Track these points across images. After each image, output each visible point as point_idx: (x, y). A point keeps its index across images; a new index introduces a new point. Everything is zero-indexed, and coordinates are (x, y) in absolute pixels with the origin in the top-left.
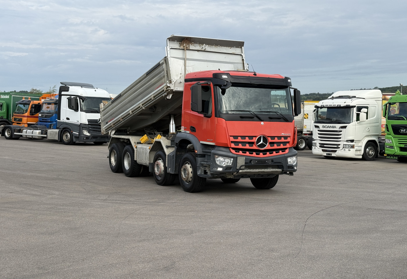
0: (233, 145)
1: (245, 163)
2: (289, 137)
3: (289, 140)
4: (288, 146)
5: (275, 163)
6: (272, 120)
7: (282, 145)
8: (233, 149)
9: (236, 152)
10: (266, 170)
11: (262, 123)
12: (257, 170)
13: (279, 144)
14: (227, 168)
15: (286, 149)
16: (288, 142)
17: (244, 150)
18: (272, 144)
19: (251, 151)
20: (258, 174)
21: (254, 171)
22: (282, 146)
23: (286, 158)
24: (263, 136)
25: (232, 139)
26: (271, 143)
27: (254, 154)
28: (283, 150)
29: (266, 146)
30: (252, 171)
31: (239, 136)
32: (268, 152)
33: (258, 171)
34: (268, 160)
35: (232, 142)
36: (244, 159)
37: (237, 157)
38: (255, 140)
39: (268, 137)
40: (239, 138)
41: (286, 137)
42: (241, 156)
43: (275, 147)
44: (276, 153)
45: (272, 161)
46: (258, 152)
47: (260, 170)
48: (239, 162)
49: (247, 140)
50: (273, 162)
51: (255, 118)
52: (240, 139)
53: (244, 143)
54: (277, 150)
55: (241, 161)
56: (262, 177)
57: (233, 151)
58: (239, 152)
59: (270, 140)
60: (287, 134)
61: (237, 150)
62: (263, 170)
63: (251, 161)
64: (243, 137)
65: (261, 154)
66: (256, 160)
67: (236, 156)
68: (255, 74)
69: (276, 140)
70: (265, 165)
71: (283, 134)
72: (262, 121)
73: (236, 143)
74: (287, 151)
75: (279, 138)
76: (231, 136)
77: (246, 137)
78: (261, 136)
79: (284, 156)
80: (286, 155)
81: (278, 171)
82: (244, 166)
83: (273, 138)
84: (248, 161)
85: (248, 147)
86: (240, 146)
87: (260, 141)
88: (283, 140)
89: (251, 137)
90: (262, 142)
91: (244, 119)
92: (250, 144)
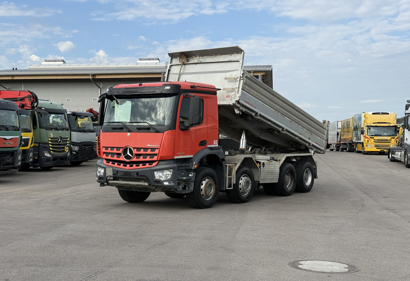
0: (104, 156)
1: (113, 174)
2: (158, 149)
3: (157, 152)
4: (155, 158)
5: (141, 176)
6: (140, 130)
7: (148, 157)
8: (105, 159)
9: (107, 162)
10: (131, 183)
11: (129, 134)
13: (145, 155)
14: (101, 178)
15: (155, 161)
16: (156, 155)
17: (114, 161)
18: (138, 155)
19: (120, 162)
21: (120, 183)
22: (148, 159)
23: (152, 172)
24: (129, 148)
25: (104, 150)
27: (122, 165)
28: (151, 162)
29: (133, 157)
30: (118, 183)
32: (135, 165)
33: (124, 183)
34: (133, 172)
35: (104, 153)
36: (112, 170)
37: (106, 168)
38: (121, 151)
39: (134, 148)
40: (109, 149)
41: (153, 149)
42: (110, 167)
43: (141, 159)
44: (143, 165)
45: (137, 174)
46: (125, 163)
47: (126, 182)
48: (108, 173)
49: (115, 151)
53: (113, 154)
54: (144, 163)
55: (110, 173)
57: (105, 162)
58: (109, 163)
59: (135, 152)
60: (154, 146)
61: (108, 160)
62: (128, 183)
63: (118, 172)
64: (112, 148)
65: (128, 165)
66: (122, 172)
67: (105, 166)
69: (142, 152)
70: (131, 177)
71: (149, 145)
72: (130, 131)
73: (107, 154)
74: (154, 164)
75: (146, 149)
76: (103, 147)
77: (114, 149)
78: (127, 148)
79: (149, 169)
80: (152, 168)
83: (139, 149)
84: (115, 173)
86: (110, 157)
88: (149, 152)
89: (118, 148)
90: (128, 153)
91: (114, 130)
92: (118, 156)
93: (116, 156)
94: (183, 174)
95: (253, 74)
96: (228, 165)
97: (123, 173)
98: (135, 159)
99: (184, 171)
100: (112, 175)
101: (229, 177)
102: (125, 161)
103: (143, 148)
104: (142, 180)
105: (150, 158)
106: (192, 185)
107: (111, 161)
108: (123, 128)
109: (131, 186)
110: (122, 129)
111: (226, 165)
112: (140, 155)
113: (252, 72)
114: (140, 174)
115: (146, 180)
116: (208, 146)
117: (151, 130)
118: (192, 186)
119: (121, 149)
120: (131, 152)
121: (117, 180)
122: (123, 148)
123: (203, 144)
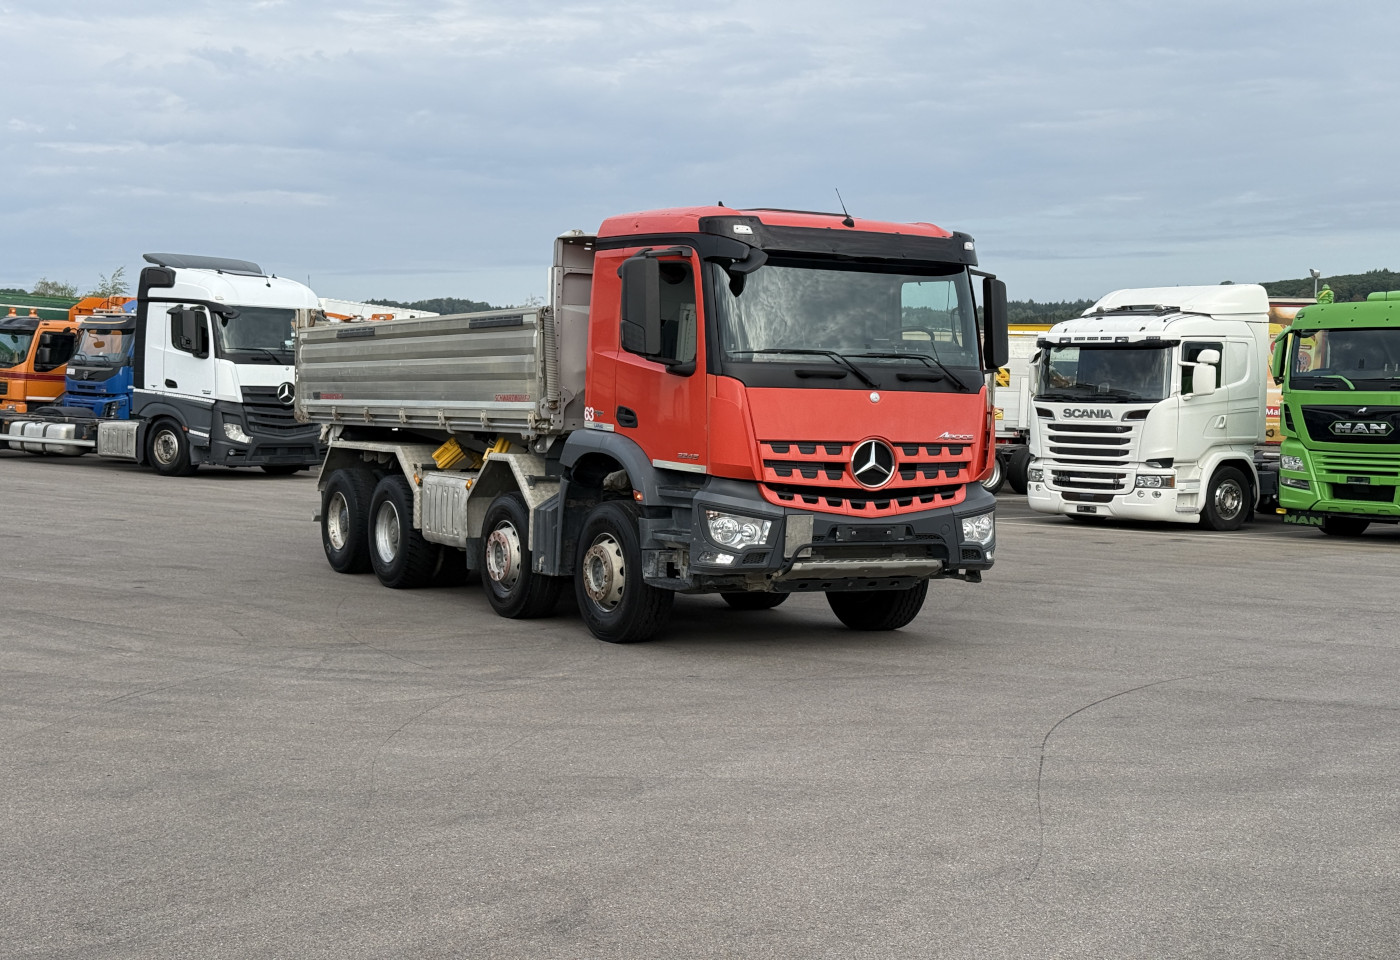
0: (771, 475)
1: (814, 538)
2: (969, 445)
3: (967, 455)
4: (964, 476)
5: (919, 537)
6: (908, 384)
7: (942, 473)
8: (772, 486)
9: (781, 497)
10: (886, 563)
11: (874, 396)
12: (856, 564)
13: (931, 469)
14: (751, 554)
15: (957, 487)
16: (965, 465)
17: (811, 493)
18: (907, 469)
19: (835, 495)
20: (859, 578)
21: (843, 567)
22: (943, 479)
23: (956, 521)
24: (876, 444)
25: (767, 452)
26: (904, 467)
27: (846, 506)
28: (948, 491)
29: (887, 476)
30: (836, 567)
31: (793, 442)
32: (896, 500)
33: (858, 567)
34: (893, 526)
35: (768, 463)
36: (812, 523)
37: (784, 518)
38: (849, 455)
39: (896, 444)
40: (794, 448)
41: (956, 447)
42: (797, 512)
43: (920, 480)
44: (923, 501)
45: (909, 531)
46: (858, 497)
47: (866, 563)
48: (793, 535)
49: (821, 454)
50: (911, 534)
51: (851, 378)
52: (794, 454)
53: (809, 467)
54: (926, 493)
55: (799, 532)
56: (872, 589)
57: (773, 496)
58: (791, 498)
59: (901, 456)
60: (961, 436)
61: (786, 490)
62: (876, 563)
63: (834, 531)
64: (808, 445)
65: (870, 505)
66: (850, 527)
67: (780, 512)
68: (849, 223)
69: (923, 456)
70: (884, 544)
71: (947, 435)
72: (872, 387)
73: (783, 467)
74: (960, 495)
75: (935, 447)
76: (763, 442)
77: (818, 447)
78: (870, 444)
79: (948, 512)
80: (956, 511)
81: (928, 565)
82: (810, 549)
83: (911, 447)
84: (825, 532)
85: (822, 479)
86: (797, 478)
87: (867, 460)
88: (946, 456)
89: (834, 446)
90: (872, 463)
91: (806, 381)
92: (830, 472)
97: (854, 533)
102: (863, 489)
103: (925, 444)
105: (947, 475)
110: (838, 376)
114: (917, 531)
117: (944, 383)
119: (847, 450)
120: (884, 458)
122: (853, 443)
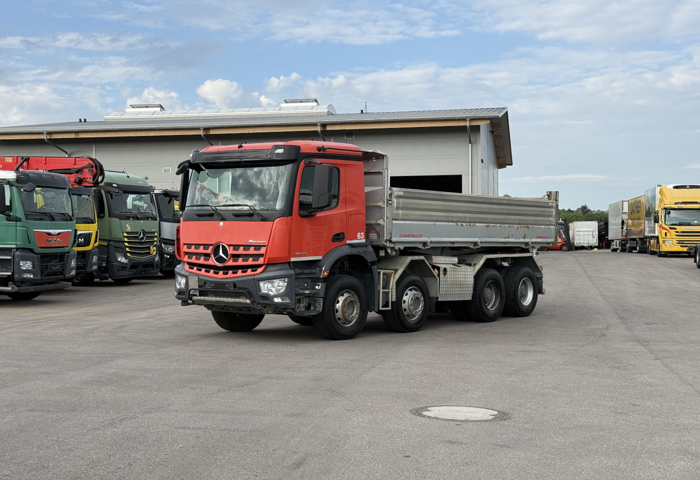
0: (186, 259)
1: (199, 286)
2: (264, 246)
3: (263, 250)
4: (261, 261)
5: (240, 288)
6: (238, 218)
8: (187, 263)
10: (226, 300)
11: (222, 223)
13: (246, 257)
14: (180, 292)
15: (260, 266)
16: (262, 255)
17: (200, 266)
18: (235, 257)
19: (208, 267)
21: (210, 300)
22: (250, 262)
23: (256, 282)
24: (222, 245)
25: (185, 249)
27: (212, 273)
28: (254, 267)
29: (227, 260)
31: (193, 245)
32: (231, 271)
34: (228, 283)
35: (185, 253)
36: (197, 279)
37: (188, 277)
38: (209, 251)
39: (230, 245)
40: (193, 247)
41: (258, 247)
42: (194, 275)
43: (240, 262)
44: (242, 272)
45: (235, 286)
46: (216, 269)
47: (218, 299)
48: (191, 284)
49: (202, 250)
52: (193, 249)
53: (198, 255)
54: (244, 268)
55: (194, 284)
57: (187, 267)
58: (194, 269)
59: (230, 251)
60: (258, 242)
61: (191, 265)
62: (222, 299)
63: (206, 283)
64: (197, 246)
65: (221, 272)
66: (211, 282)
67: (188, 274)
69: (241, 251)
71: (251, 241)
72: (223, 219)
73: (191, 255)
74: (259, 270)
75: (247, 247)
76: (184, 244)
77: (201, 246)
78: (220, 245)
79: (252, 277)
80: (256, 277)
82: (198, 291)
83: (236, 247)
84: (202, 284)
85: (202, 260)
86: (194, 260)
88: (252, 251)
89: (206, 246)
90: (221, 254)
91: (201, 218)
92: (206, 257)
93: (202, 258)
94: (306, 285)
95: (469, 123)
96: (382, 272)
97: (213, 285)
98: (230, 263)
99: (307, 280)
100: (197, 287)
101: (384, 290)
102: (216, 266)
103: (242, 246)
104: (243, 295)
105: (253, 260)
106: (320, 303)
107: (196, 266)
108: (213, 214)
109: (227, 305)
110: (211, 215)
111: (379, 273)
112: (238, 256)
113: (468, 119)
114: (238, 286)
115: (249, 295)
116: (348, 242)
117: (255, 217)
118: (320, 305)
119: (211, 248)
120: (225, 252)
121: (204, 296)
122: (212, 245)
123: (339, 239)
